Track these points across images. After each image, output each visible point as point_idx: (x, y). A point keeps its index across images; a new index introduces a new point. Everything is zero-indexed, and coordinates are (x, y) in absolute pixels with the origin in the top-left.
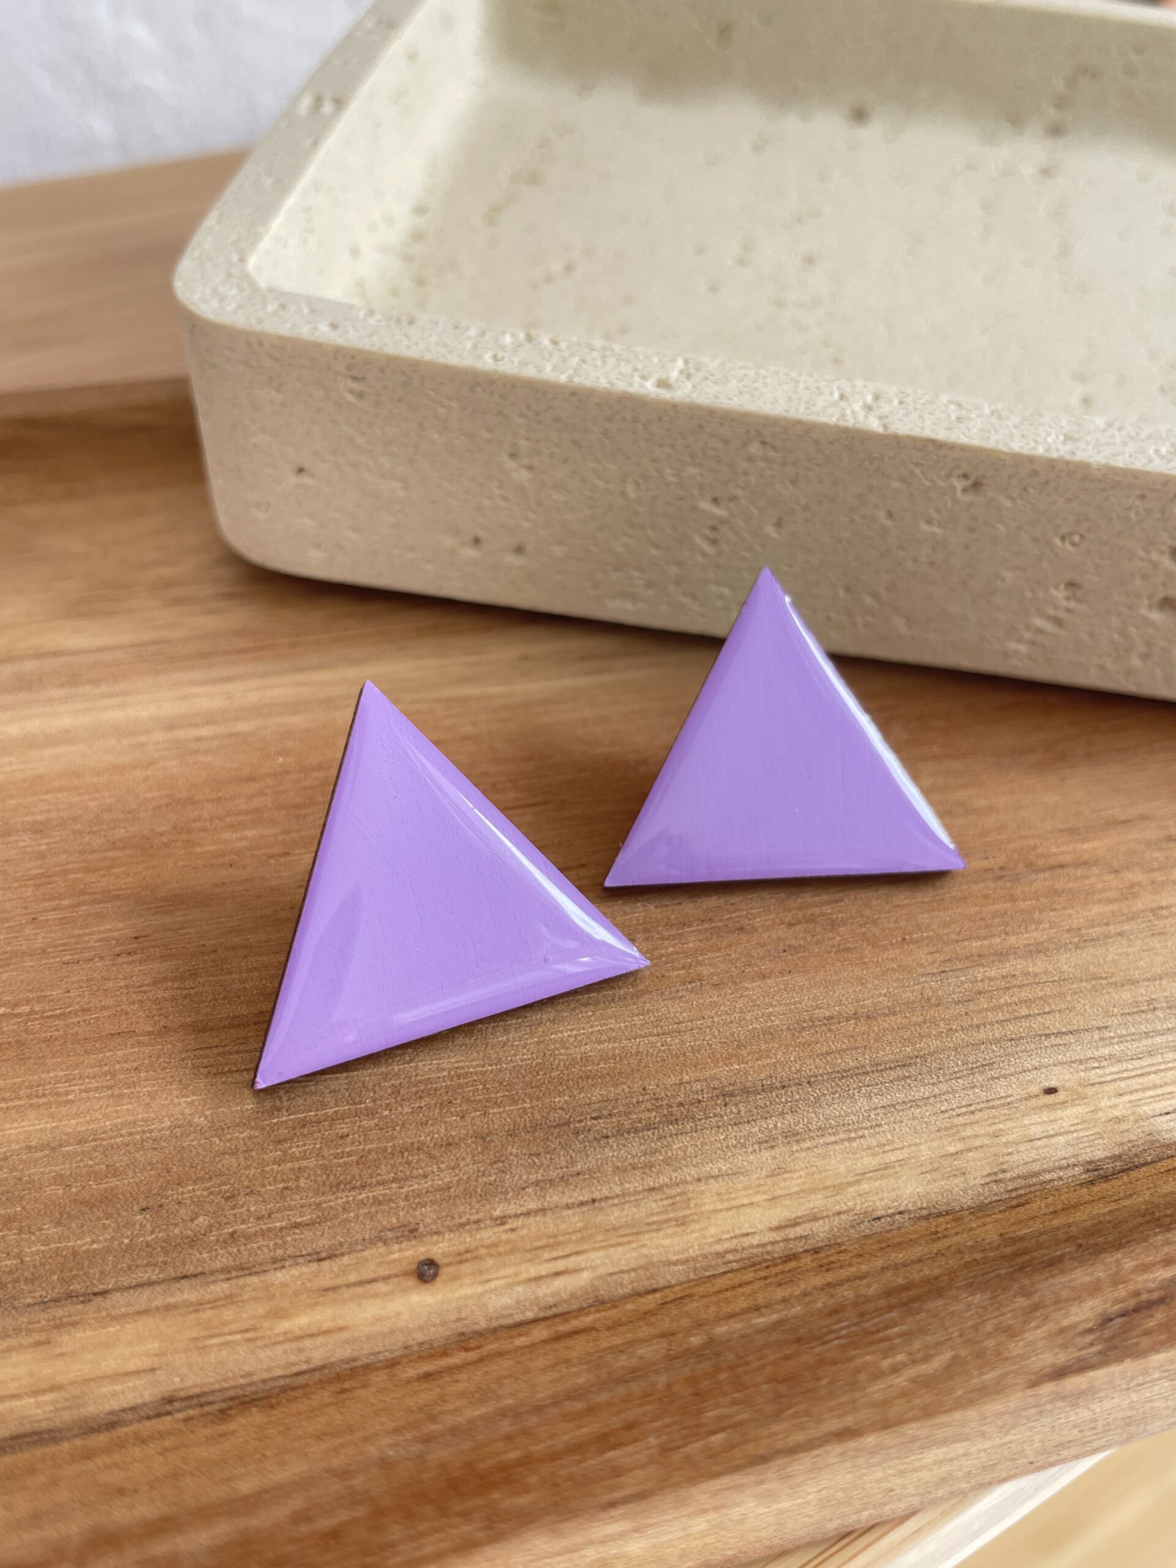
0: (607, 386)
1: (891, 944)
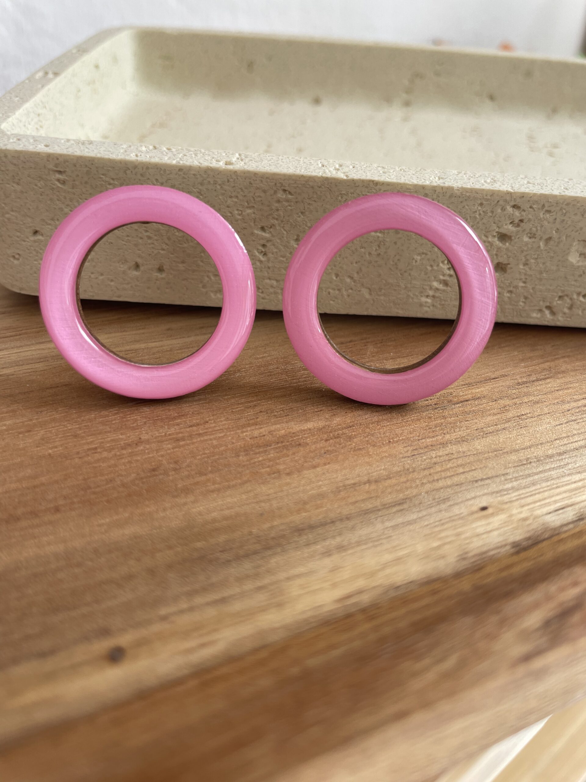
0: (199, 164)
1: (383, 444)
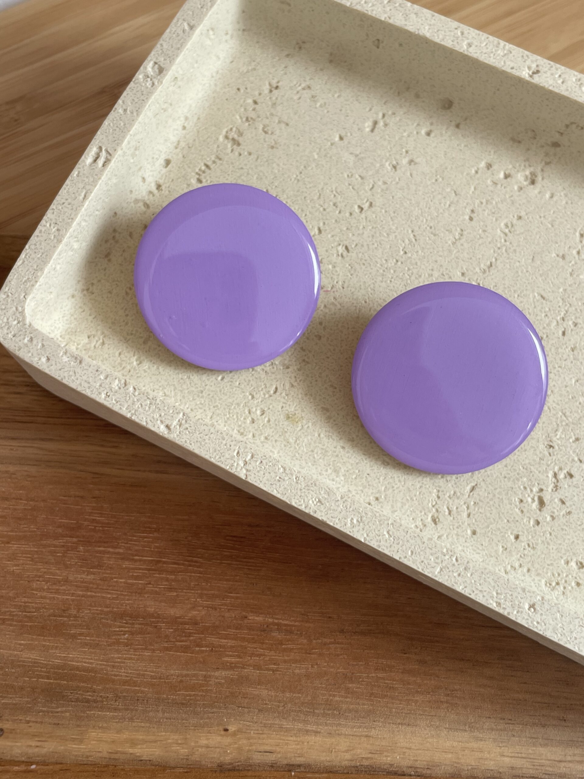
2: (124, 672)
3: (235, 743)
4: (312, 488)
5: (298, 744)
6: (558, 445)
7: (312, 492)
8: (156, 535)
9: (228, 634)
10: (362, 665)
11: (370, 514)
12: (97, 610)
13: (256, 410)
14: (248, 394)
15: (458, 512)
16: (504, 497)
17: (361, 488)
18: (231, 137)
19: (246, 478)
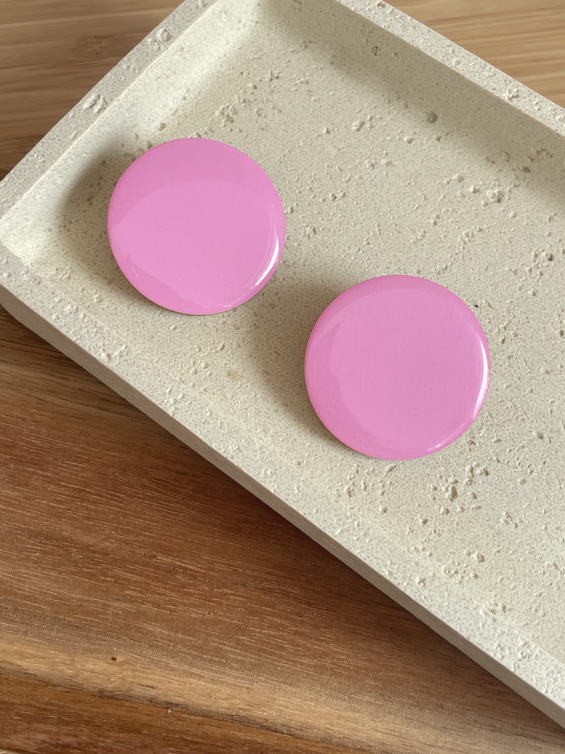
0: (88, 349)
2: (28, 588)
3: (120, 673)
4: (234, 435)
5: (180, 685)
6: (479, 443)
7: (232, 439)
8: (85, 465)
9: (135, 569)
10: (257, 620)
11: (284, 468)
12: (14, 525)
13: (201, 362)
14: (196, 346)
15: (373, 489)
16: (420, 482)
17: (285, 451)
18: (226, 114)
19: (173, 415)
